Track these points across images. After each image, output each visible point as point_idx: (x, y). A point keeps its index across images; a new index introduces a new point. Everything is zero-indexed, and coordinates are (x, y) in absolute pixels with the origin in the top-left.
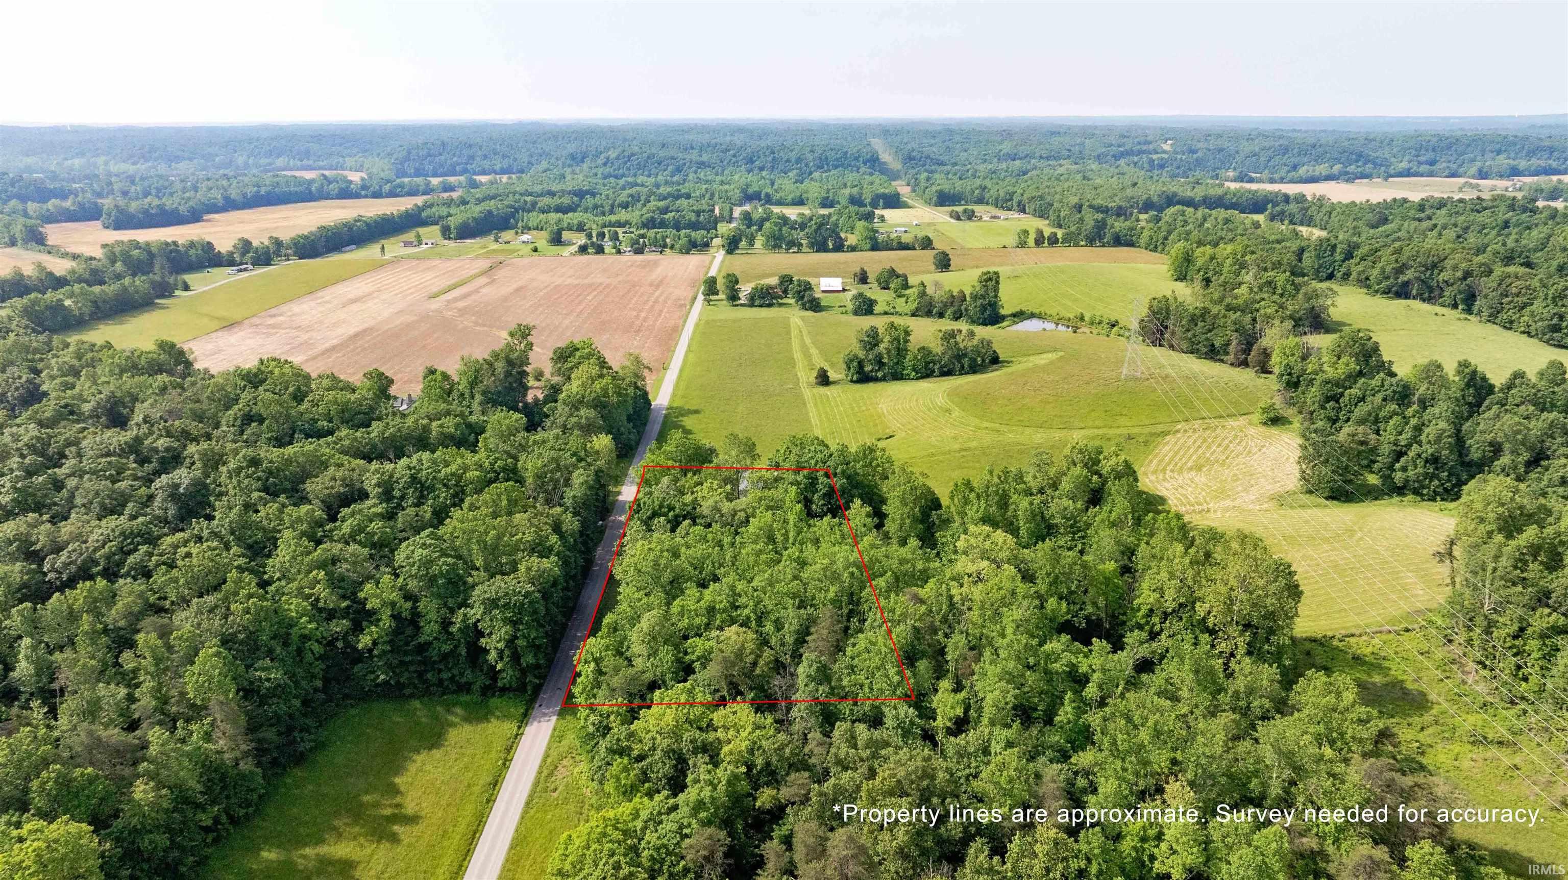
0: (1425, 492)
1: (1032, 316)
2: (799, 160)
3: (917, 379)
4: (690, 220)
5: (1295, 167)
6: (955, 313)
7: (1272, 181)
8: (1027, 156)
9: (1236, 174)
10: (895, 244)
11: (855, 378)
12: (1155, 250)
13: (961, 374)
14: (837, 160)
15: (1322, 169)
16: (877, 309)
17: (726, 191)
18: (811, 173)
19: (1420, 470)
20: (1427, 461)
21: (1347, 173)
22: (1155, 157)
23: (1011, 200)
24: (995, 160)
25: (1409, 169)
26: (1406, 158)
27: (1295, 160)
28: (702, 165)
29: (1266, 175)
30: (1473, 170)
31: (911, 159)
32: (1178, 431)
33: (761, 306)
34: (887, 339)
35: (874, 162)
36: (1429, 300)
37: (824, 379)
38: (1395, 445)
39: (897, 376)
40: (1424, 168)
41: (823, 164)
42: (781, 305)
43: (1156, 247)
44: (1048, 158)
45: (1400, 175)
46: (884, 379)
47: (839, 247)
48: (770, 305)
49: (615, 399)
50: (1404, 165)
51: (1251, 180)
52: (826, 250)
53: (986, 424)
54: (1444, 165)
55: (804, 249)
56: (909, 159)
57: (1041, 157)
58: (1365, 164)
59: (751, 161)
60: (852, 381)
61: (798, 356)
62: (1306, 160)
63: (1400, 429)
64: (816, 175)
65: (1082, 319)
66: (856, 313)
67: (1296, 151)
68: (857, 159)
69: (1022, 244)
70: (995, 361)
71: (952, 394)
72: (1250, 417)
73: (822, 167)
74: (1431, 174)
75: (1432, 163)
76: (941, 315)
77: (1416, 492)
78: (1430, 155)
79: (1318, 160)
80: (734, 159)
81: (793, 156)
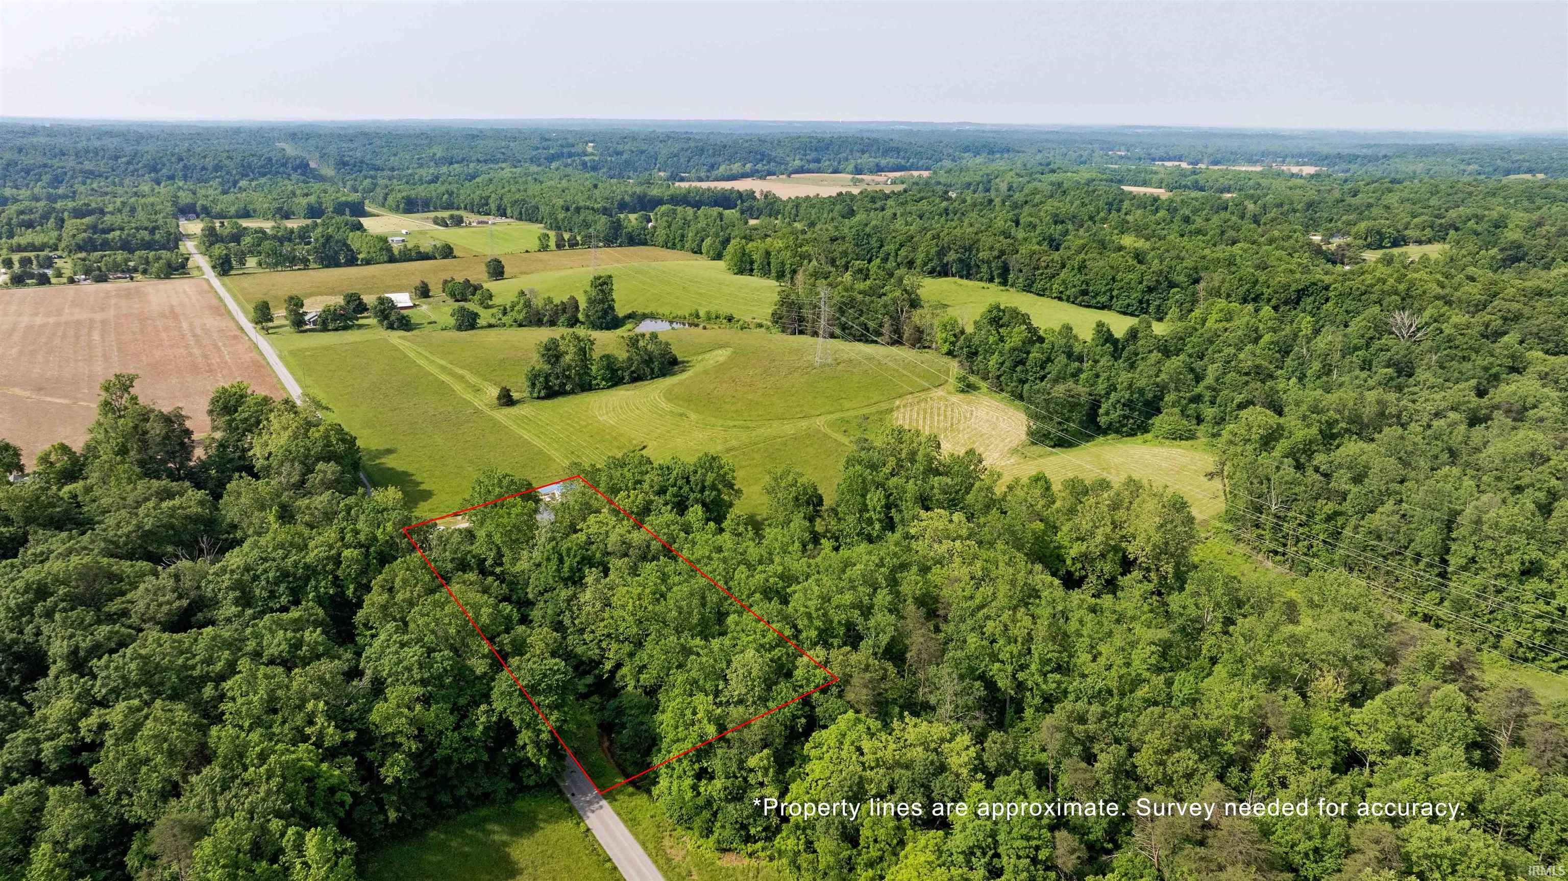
0: (1124, 429)
1: (645, 317)
2: (217, 168)
3: (609, 387)
4: (143, 240)
5: (712, 167)
6: (569, 320)
7: (700, 180)
8: (463, 159)
9: (668, 174)
10: (413, 254)
11: (542, 394)
12: (674, 247)
13: (652, 378)
14: (262, 167)
15: (736, 167)
16: (481, 322)
17: (153, 204)
18: (235, 183)
19: (1119, 412)
20: (1124, 405)
21: (757, 171)
22: (586, 158)
23: (487, 204)
24: (432, 164)
25: (802, 167)
26: (798, 157)
27: (712, 160)
28: (91, 174)
29: (693, 174)
30: (851, 167)
31: (345, 164)
32: (898, 407)
33: (336, 330)
34: (572, 350)
35: (303, 167)
36: (968, 276)
37: (506, 399)
38: (1090, 395)
39: (586, 386)
40: (813, 166)
41: (246, 170)
42: (360, 327)
43: (674, 244)
44: (486, 161)
45: (796, 172)
46: (573, 392)
47: (352, 261)
48: (346, 328)
49: (342, 447)
50: (797, 163)
51: (682, 180)
52: (338, 265)
53: (732, 423)
54: (827, 163)
55: (312, 266)
56: (342, 164)
57: (478, 161)
58: (769, 162)
59: (154, 169)
60: (538, 398)
61: (444, 377)
62: (720, 159)
63: (1091, 382)
64: (243, 183)
65: (698, 316)
66: (460, 328)
67: (711, 152)
68: (284, 165)
69: (544, 248)
70: (674, 362)
71: (669, 395)
72: (946, 386)
73: (247, 175)
74: (819, 171)
75: (818, 161)
76: (553, 323)
77: (1117, 431)
78: (814, 155)
79: (731, 160)
80: (131, 168)
81: (210, 162)
